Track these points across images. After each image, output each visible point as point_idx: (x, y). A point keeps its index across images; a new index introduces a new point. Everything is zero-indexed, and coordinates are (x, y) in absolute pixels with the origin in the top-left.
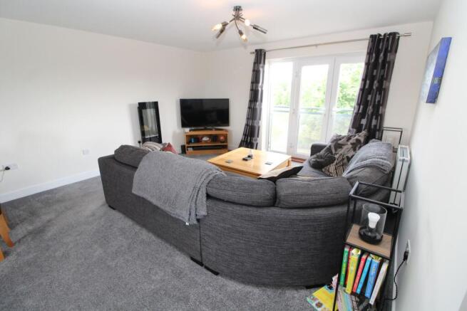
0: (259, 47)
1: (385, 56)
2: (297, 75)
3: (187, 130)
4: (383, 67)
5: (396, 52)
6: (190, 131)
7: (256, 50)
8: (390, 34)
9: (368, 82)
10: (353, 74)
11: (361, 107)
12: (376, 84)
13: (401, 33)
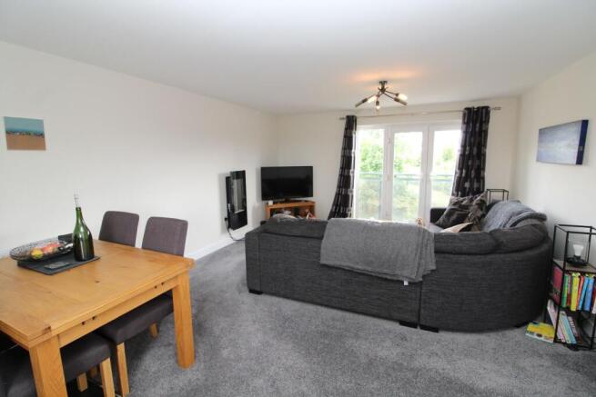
0: (350, 114)
1: (481, 125)
2: (390, 142)
3: (271, 203)
4: (480, 135)
5: (488, 121)
6: (274, 203)
7: (348, 117)
8: (483, 108)
9: (468, 148)
10: (451, 140)
11: (464, 171)
12: (475, 150)
13: (491, 106)
